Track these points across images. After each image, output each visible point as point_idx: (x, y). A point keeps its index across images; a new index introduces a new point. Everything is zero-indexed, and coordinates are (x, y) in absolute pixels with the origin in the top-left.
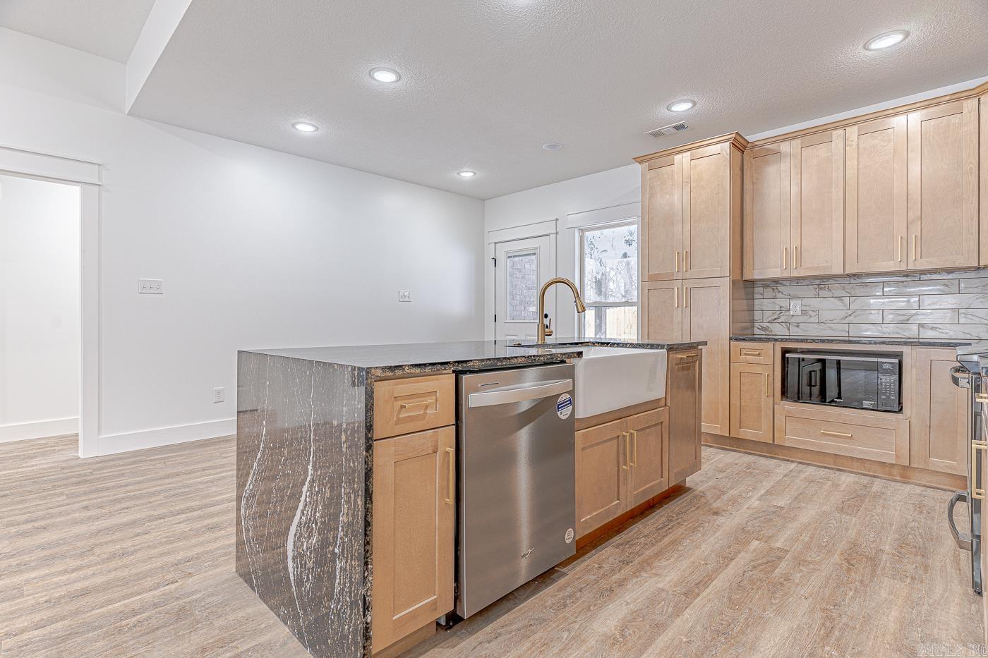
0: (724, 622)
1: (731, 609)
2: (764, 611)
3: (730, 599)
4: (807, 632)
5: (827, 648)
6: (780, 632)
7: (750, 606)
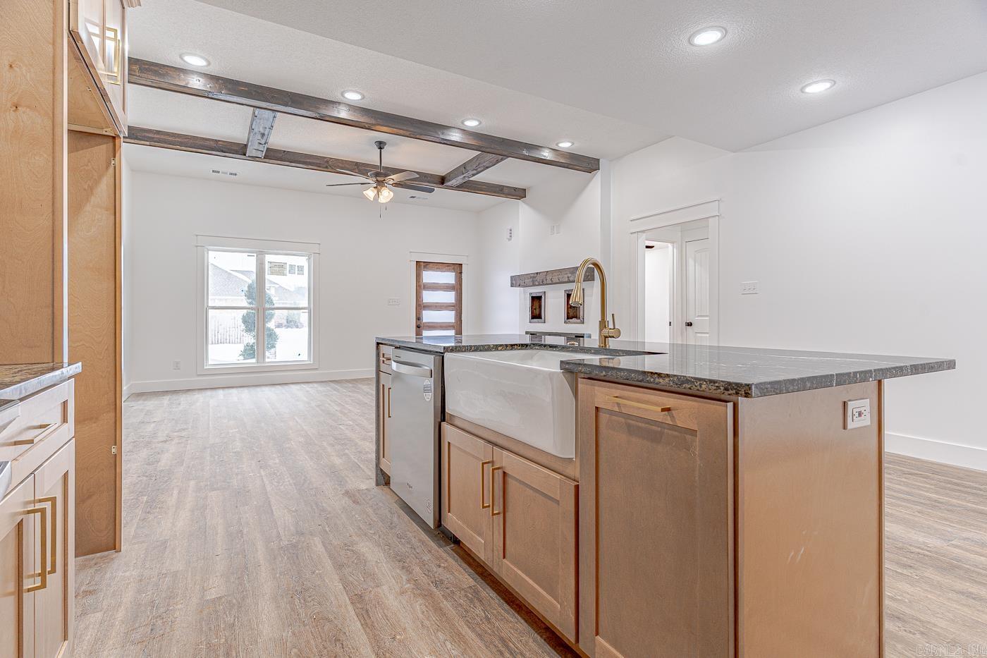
0: (310, 599)
1: (318, 612)
2: (294, 634)
3: (330, 621)
4: (247, 643)
5: (223, 640)
6: (266, 626)
7: (307, 627)
